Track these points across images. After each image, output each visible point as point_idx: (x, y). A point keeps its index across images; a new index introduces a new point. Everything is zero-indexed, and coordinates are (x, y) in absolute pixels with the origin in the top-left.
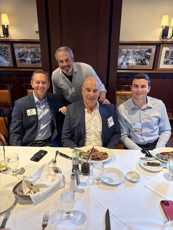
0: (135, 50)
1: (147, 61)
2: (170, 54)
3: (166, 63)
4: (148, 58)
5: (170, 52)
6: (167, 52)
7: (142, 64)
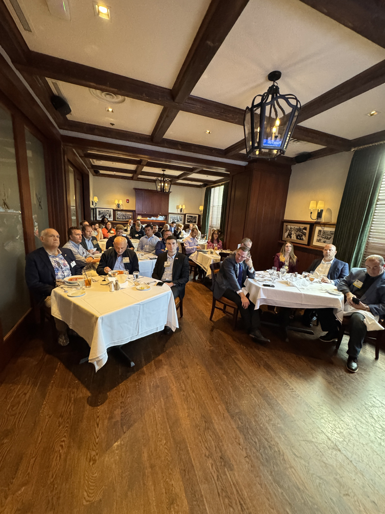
0: (296, 227)
1: (303, 237)
2: (322, 234)
3: (319, 241)
4: (305, 234)
5: (322, 231)
6: (320, 231)
7: (300, 239)
